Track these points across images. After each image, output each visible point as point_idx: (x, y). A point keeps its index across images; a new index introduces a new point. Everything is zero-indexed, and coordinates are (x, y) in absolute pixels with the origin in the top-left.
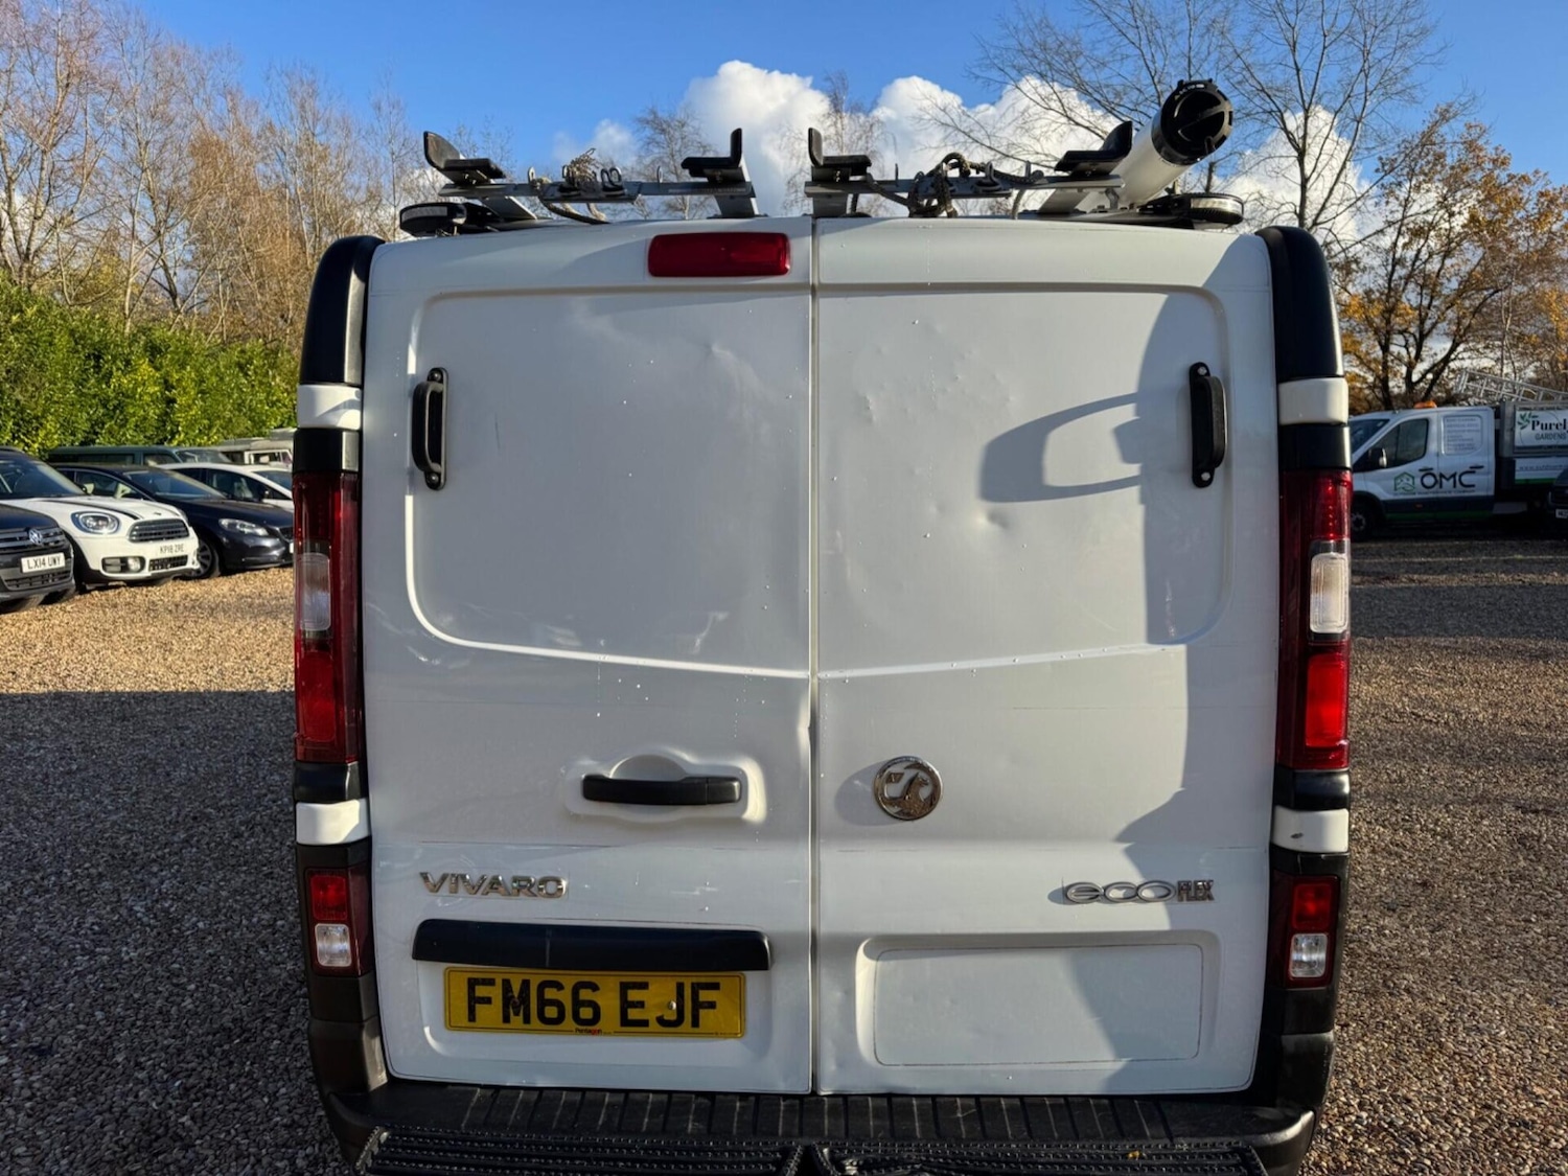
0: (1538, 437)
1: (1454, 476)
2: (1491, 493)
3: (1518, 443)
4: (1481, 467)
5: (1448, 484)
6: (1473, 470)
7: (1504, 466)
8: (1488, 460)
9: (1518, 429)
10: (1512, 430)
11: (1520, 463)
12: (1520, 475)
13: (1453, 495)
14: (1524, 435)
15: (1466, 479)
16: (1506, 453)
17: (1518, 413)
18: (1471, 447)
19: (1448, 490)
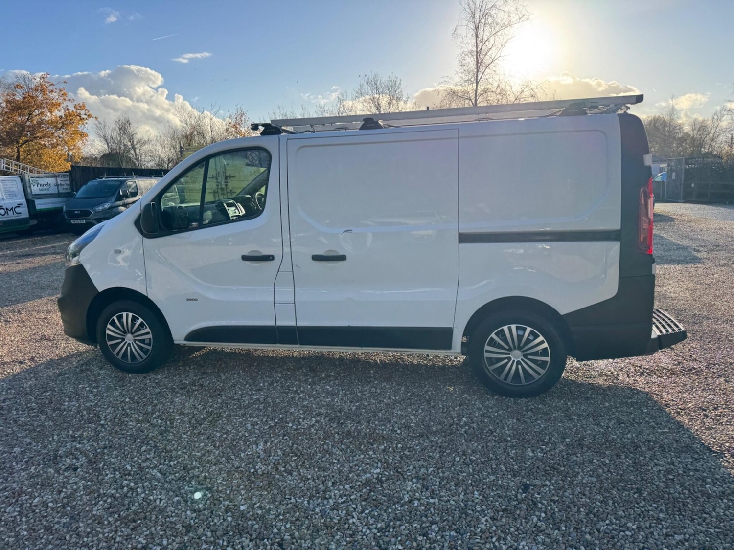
0: (41, 190)
1: (12, 209)
2: (28, 216)
3: (33, 193)
4: (22, 204)
5: (10, 213)
6: (19, 205)
7: (30, 203)
8: (23, 201)
9: (32, 186)
10: (30, 187)
11: (37, 202)
12: (38, 207)
13: (13, 218)
14: (35, 189)
15: (17, 210)
16: (30, 197)
17: (31, 179)
18: (15, 195)
19: (11, 216)
